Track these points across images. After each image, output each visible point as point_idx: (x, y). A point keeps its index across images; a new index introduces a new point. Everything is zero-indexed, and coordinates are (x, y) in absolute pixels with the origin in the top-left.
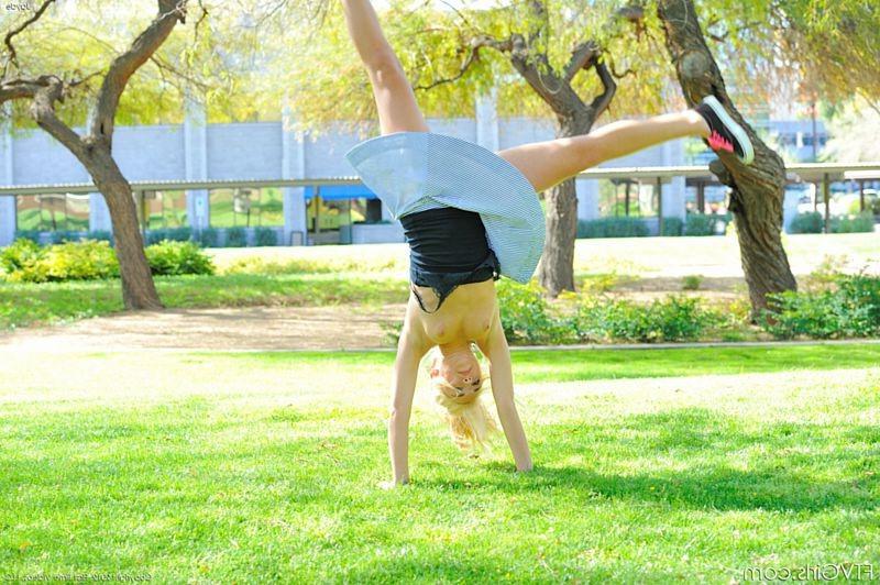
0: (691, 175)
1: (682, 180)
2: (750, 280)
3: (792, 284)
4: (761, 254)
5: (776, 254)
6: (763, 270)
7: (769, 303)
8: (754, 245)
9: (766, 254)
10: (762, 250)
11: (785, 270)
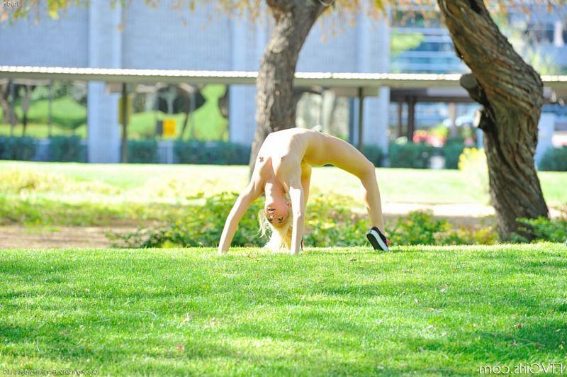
0: (397, 86)
1: (385, 93)
2: (499, 206)
3: (544, 211)
4: (512, 178)
5: (528, 178)
6: (514, 195)
7: (519, 229)
8: (504, 168)
9: (517, 178)
10: (513, 174)
11: (537, 197)
